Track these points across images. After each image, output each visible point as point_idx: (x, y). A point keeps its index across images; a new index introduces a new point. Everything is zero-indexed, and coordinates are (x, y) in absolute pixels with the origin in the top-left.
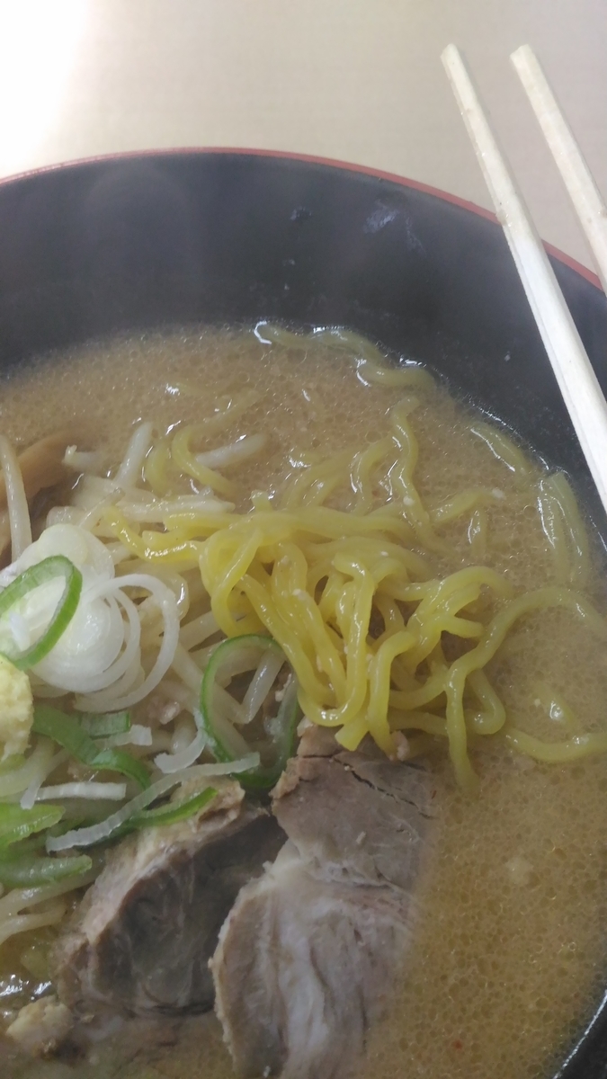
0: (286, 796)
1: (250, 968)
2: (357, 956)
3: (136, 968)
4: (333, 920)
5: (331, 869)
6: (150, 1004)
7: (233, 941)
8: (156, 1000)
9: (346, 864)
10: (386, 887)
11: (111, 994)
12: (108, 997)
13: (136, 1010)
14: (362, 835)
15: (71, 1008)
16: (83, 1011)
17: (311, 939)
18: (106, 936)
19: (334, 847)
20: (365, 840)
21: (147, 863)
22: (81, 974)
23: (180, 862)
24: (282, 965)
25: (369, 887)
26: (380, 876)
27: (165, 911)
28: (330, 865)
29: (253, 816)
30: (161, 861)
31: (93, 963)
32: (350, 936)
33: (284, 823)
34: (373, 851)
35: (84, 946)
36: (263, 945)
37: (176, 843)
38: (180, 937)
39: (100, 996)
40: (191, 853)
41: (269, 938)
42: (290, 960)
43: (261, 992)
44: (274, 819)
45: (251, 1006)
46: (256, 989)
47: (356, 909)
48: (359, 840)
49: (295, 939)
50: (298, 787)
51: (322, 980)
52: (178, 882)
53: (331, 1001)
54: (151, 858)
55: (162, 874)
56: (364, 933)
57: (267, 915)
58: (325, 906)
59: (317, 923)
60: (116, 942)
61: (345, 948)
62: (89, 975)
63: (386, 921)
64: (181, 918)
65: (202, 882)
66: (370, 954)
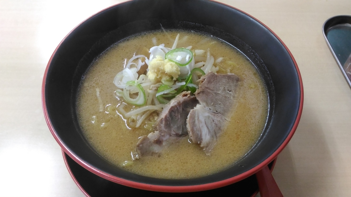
0: (198, 93)
1: (194, 122)
2: (214, 125)
3: (172, 125)
4: (209, 117)
5: (207, 108)
6: (174, 133)
7: (191, 117)
8: (175, 132)
9: (210, 108)
10: (218, 113)
11: (167, 130)
12: (166, 130)
13: (171, 134)
14: (213, 103)
15: (159, 132)
16: (162, 133)
17: (205, 120)
18: (166, 117)
19: (207, 104)
20: (213, 104)
21: (173, 104)
22: (161, 125)
23: (179, 104)
24: (200, 123)
25: (215, 113)
26: (217, 111)
27: (177, 114)
28: (207, 107)
29: (192, 97)
30: (176, 104)
31: (164, 122)
32: (212, 121)
33: (198, 99)
34: (215, 106)
35: (162, 119)
36: (196, 118)
37: (178, 100)
38: (179, 120)
39: (165, 130)
40: (181, 102)
41: (197, 117)
42: (201, 123)
43: (196, 127)
44: (196, 98)
45: (195, 129)
46: (196, 126)
47: (213, 116)
48: (212, 104)
49: (202, 119)
50: (200, 92)
51: (208, 128)
52: (179, 108)
53: (209, 132)
54: (174, 103)
55: (176, 106)
56: (214, 121)
57: (196, 113)
58: (207, 114)
59: (206, 117)
60: (168, 118)
61: (211, 122)
62: (163, 125)
63: (219, 119)
64: (179, 116)
65: (183, 109)
66: (216, 125)
